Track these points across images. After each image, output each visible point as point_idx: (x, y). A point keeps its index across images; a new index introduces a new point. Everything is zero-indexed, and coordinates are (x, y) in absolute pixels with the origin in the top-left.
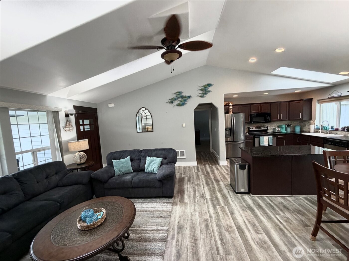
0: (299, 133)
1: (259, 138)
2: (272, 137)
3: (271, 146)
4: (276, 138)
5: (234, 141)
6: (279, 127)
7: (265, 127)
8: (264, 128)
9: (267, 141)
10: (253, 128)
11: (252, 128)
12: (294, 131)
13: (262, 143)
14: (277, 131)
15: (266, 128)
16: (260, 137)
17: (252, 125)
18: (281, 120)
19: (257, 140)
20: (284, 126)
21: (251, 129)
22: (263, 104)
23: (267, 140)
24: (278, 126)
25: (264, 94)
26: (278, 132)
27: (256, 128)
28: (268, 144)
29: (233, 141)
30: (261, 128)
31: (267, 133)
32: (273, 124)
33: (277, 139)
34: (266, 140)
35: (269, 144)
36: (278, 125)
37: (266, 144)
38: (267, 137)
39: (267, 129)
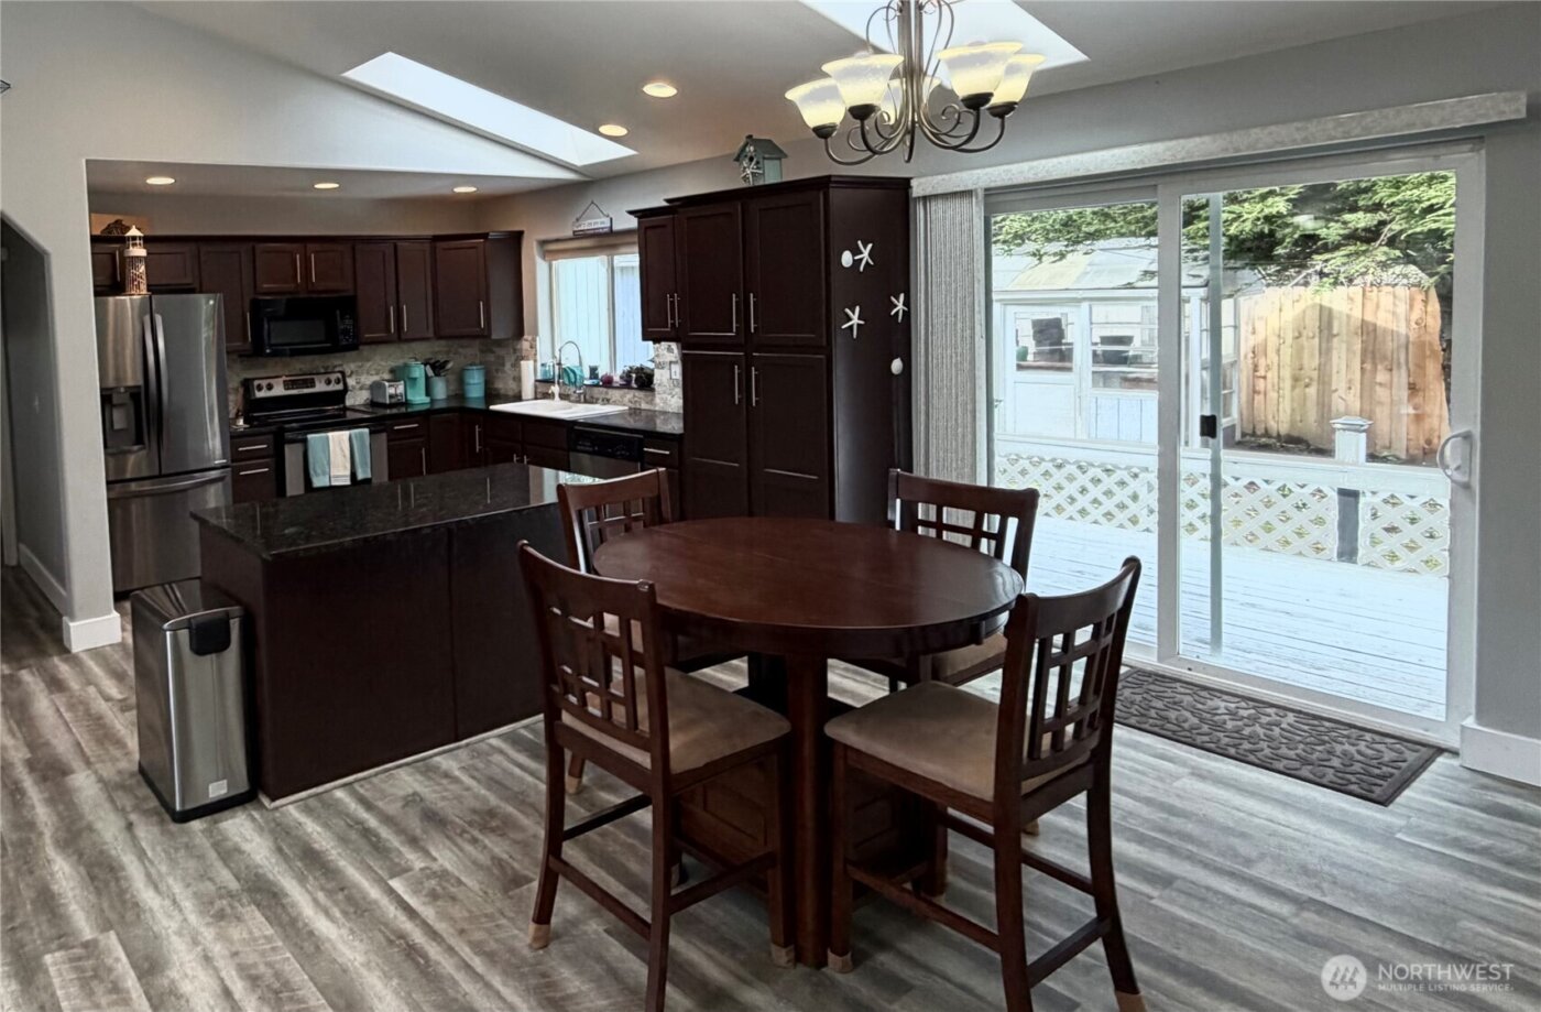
0: (481, 406)
1: (305, 441)
2: (366, 430)
3: (367, 481)
4: (384, 436)
5: (161, 476)
6: (398, 374)
7: (333, 377)
8: (328, 382)
9: (345, 456)
10: (270, 387)
11: (264, 383)
12: (459, 394)
13: (319, 471)
14: (391, 396)
15: (338, 382)
16: (309, 436)
17: (264, 366)
18: (403, 337)
19: (292, 454)
20: (419, 371)
21: (260, 388)
22: (317, 247)
23: (342, 450)
24: (392, 371)
25: (318, 186)
26: (394, 401)
27: (287, 385)
28: (348, 473)
29: (156, 473)
30: (312, 384)
31: (346, 409)
32: (368, 360)
33: (389, 441)
34: (338, 449)
35: (353, 475)
36: (392, 364)
37: (339, 474)
38: (344, 435)
39: (340, 387)
